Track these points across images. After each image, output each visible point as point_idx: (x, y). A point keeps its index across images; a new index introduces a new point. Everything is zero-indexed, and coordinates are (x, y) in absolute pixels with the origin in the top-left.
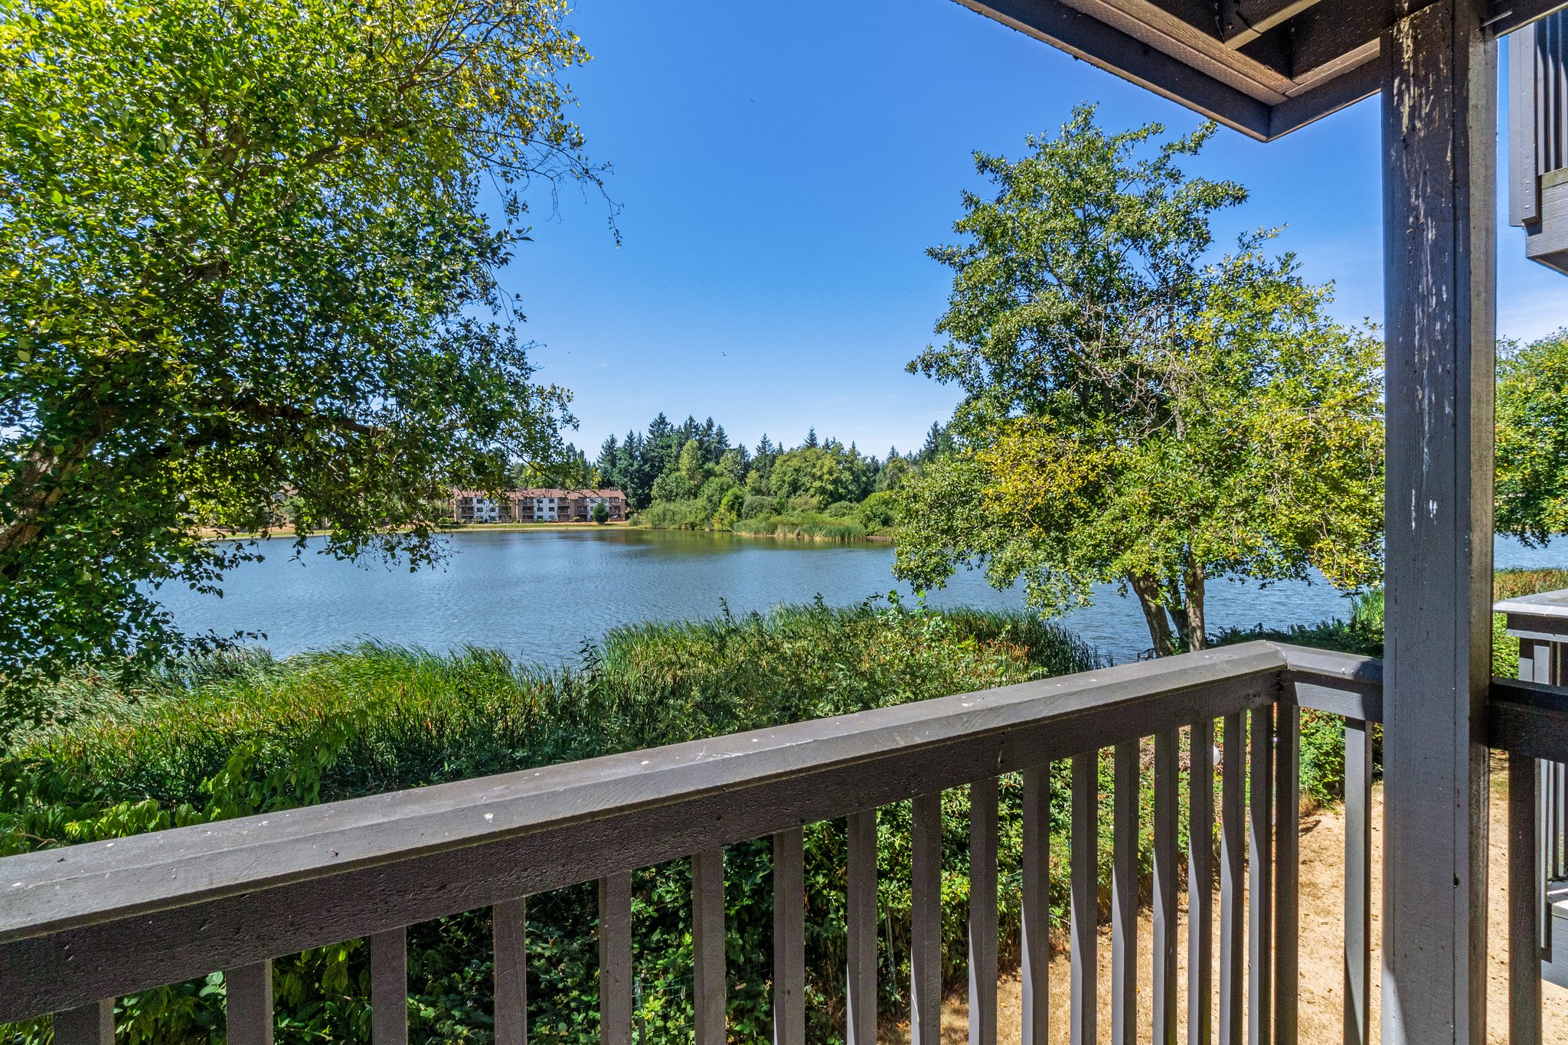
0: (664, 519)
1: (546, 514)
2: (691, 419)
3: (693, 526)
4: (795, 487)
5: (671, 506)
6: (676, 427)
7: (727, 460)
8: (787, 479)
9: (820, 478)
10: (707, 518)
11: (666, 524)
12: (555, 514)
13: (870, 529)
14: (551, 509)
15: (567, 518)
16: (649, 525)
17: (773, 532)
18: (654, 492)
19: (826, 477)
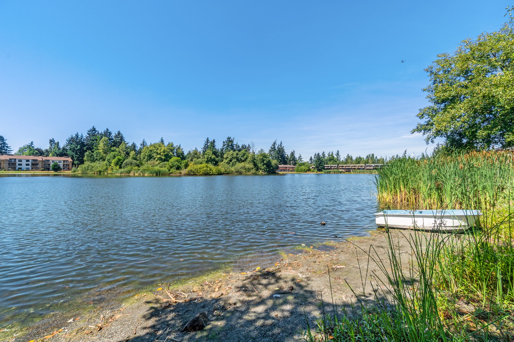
0: (88, 170)
1: (24, 166)
2: (107, 130)
3: (100, 172)
4: (150, 157)
5: (93, 164)
6: (100, 133)
7: (122, 146)
8: (146, 154)
9: (160, 154)
10: (107, 169)
11: (88, 172)
12: (30, 167)
13: (171, 171)
14: (27, 165)
15: (37, 169)
16: (80, 172)
17: (129, 173)
18: (85, 158)
19: (162, 153)
